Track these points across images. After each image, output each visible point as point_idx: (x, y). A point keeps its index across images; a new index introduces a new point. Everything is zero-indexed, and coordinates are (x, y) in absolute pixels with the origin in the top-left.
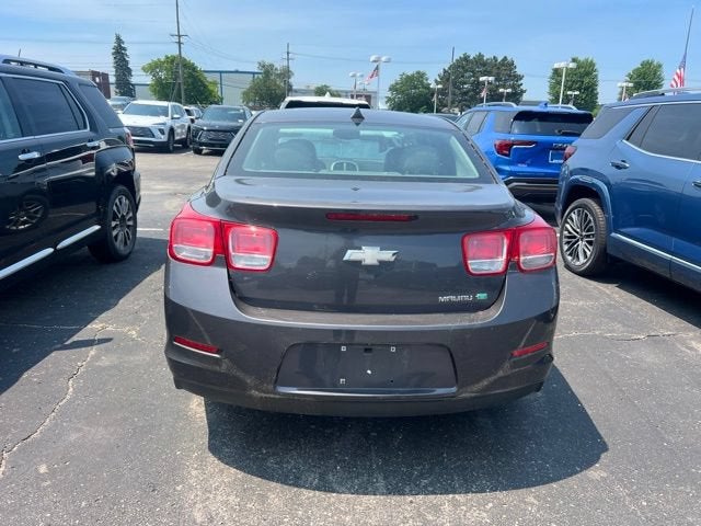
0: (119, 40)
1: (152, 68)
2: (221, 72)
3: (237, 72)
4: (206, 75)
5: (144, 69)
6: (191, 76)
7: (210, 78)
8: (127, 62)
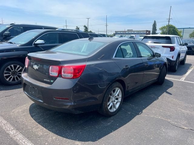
0: (155, 22)
1: (162, 29)
2: (184, 28)
3: (190, 28)
4: (178, 29)
5: (160, 29)
6: (173, 30)
7: (179, 30)
8: (156, 27)
